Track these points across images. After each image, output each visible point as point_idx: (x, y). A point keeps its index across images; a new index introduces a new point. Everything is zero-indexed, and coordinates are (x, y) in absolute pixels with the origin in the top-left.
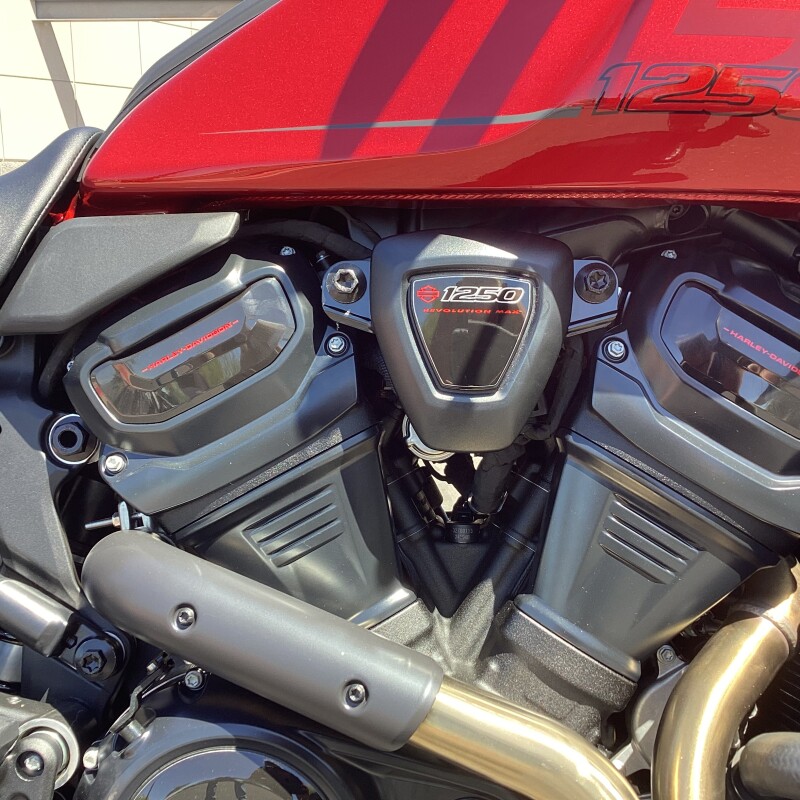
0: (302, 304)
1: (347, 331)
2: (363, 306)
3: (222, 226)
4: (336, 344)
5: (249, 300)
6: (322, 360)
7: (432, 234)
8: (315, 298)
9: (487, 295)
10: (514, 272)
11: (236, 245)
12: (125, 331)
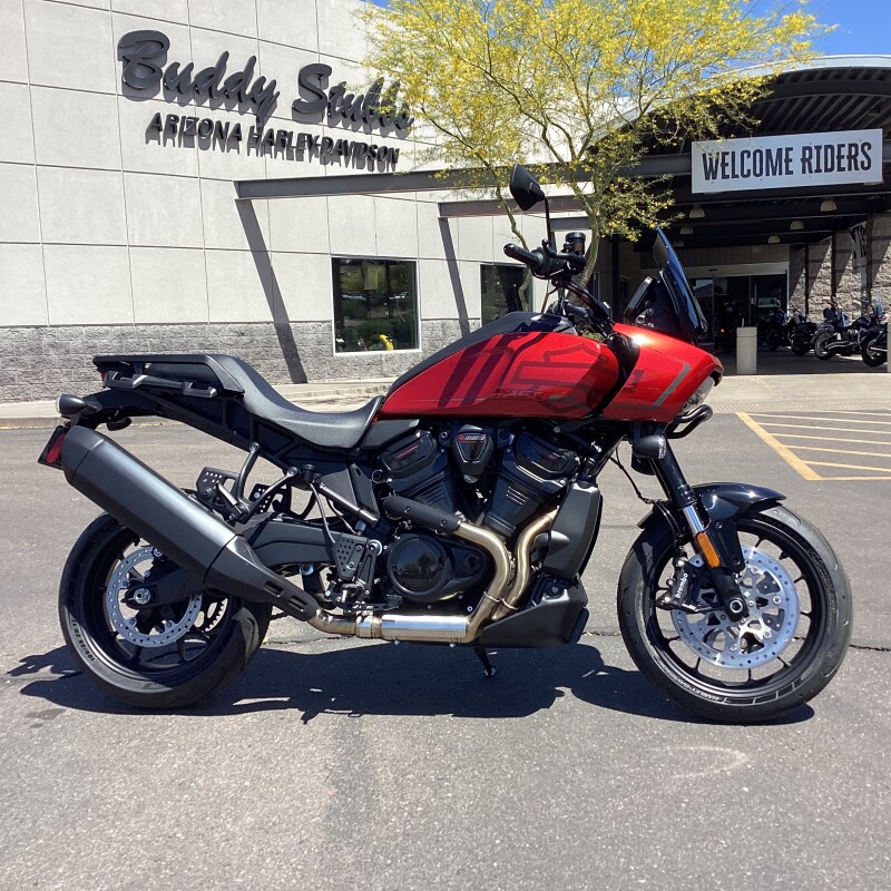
0: (434, 441)
1: (445, 447)
2: (448, 442)
3: (416, 423)
4: (443, 451)
5: (422, 440)
6: (439, 455)
7: (463, 425)
8: (437, 440)
9: (475, 438)
10: (481, 433)
11: (418, 427)
12: (393, 448)
